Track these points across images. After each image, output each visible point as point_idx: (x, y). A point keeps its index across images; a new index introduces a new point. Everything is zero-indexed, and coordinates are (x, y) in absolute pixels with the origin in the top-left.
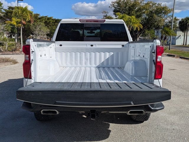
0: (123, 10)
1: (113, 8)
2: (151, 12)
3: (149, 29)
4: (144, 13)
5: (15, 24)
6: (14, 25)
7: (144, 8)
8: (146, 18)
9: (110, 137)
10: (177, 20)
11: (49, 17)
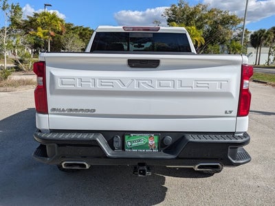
0: (179, 19)
1: (167, 17)
2: (216, 22)
3: (212, 43)
4: (206, 23)
5: (42, 36)
6: (40, 38)
7: (206, 17)
8: (208, 30)
9: (166, 200)
10: (248, 32)
11: (84, 27)
